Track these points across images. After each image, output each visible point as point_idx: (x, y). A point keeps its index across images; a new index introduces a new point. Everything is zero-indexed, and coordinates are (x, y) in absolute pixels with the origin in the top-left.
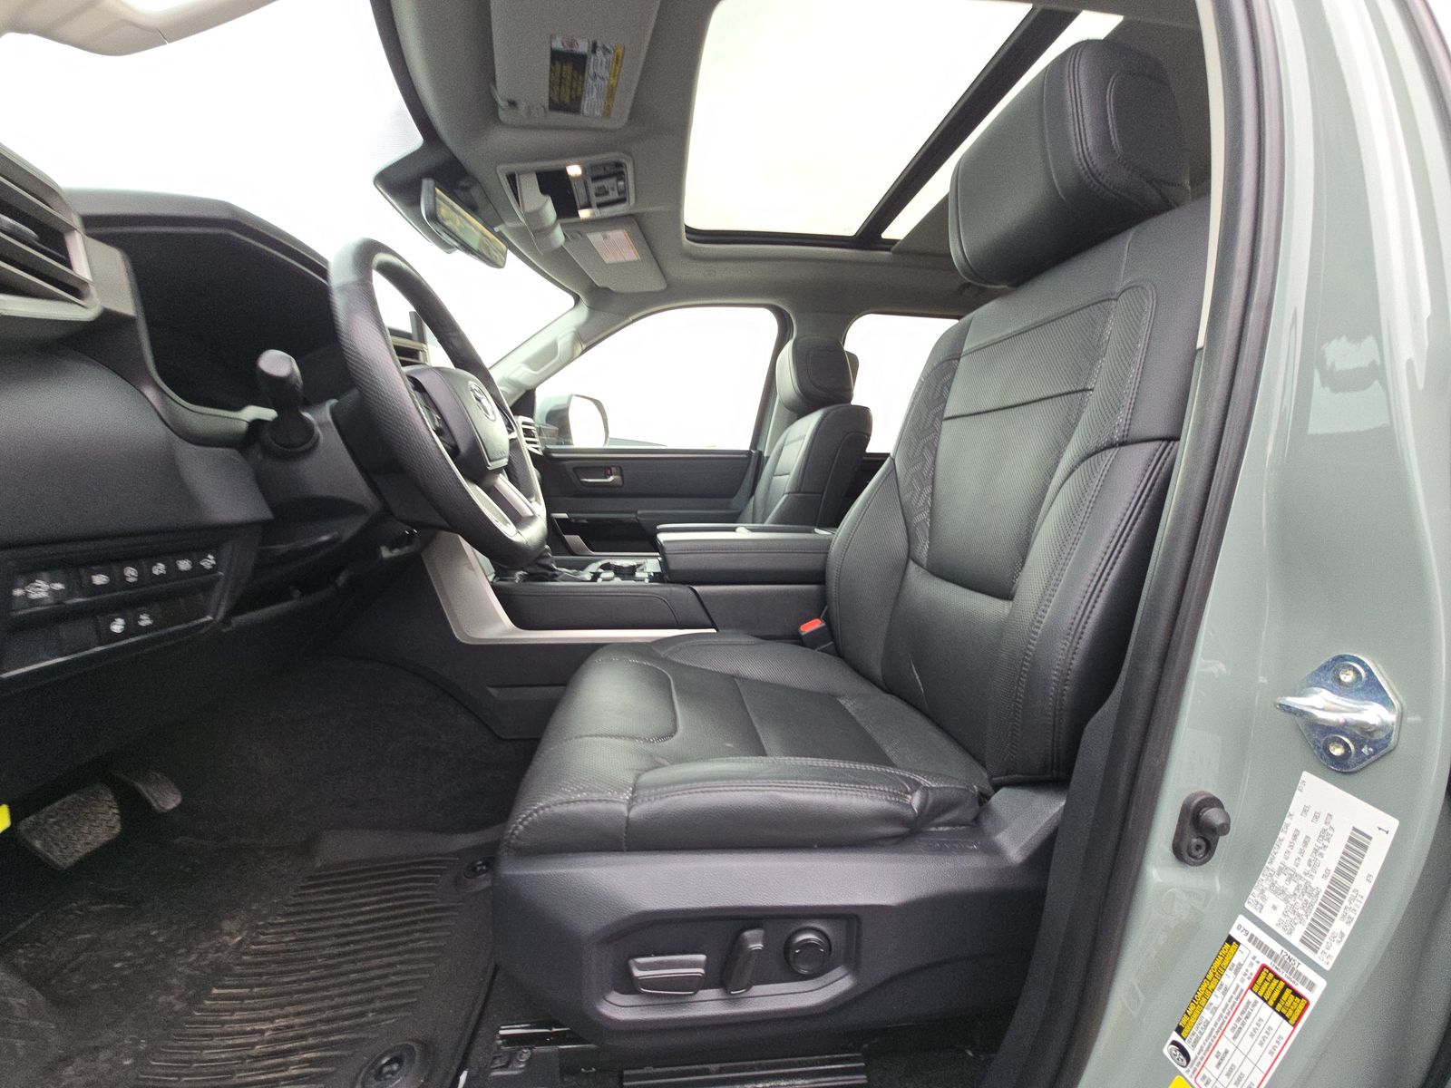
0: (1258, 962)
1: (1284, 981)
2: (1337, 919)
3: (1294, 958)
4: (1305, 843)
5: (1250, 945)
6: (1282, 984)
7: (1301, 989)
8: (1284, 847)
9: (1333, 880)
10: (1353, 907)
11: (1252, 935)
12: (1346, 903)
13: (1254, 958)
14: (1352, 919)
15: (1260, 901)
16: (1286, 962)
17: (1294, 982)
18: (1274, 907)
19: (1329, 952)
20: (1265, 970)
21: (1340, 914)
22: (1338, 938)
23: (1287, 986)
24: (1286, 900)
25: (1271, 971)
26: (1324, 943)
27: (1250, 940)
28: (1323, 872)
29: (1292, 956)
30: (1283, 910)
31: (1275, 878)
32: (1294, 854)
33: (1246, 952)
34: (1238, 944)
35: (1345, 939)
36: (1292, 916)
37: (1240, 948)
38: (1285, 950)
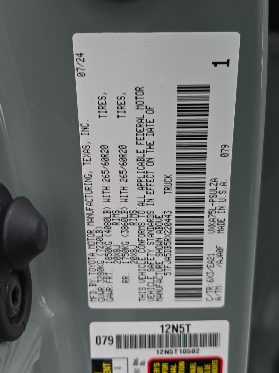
0: (143, 364)
1: (181, 360)
2: (206, 236)
3: (179, 323)
4: (123, 159)
5: (123, 352)
6: (182, 365)
7: (205, 352)
8: (97, 184)
9: (180, 187)
10: (217, 205)
11: (119, 338)
12: (208, 206)
13: (136, 363)
14: (223, 221)
15: (105, 285)
16: (172, 336)
17: (193, 351)
18: (125, 280)
19: (214, 285)
20: (155, 365)
21: (206, 227)
22: (217, 259)
23: (188, 362)
24: (135, 259)
25: (161, 361)
26: (204, 278)
27: (119, 346)
28: (163, 185)
29: (175, 323)
30: (137, 274)
31: (106, 239)
32: (115, 184)
33: (123, 364)
34: (109, 361)
35: (225, 254)
36: (151, 274)
37: (114, 366)
38: (165, 323)
